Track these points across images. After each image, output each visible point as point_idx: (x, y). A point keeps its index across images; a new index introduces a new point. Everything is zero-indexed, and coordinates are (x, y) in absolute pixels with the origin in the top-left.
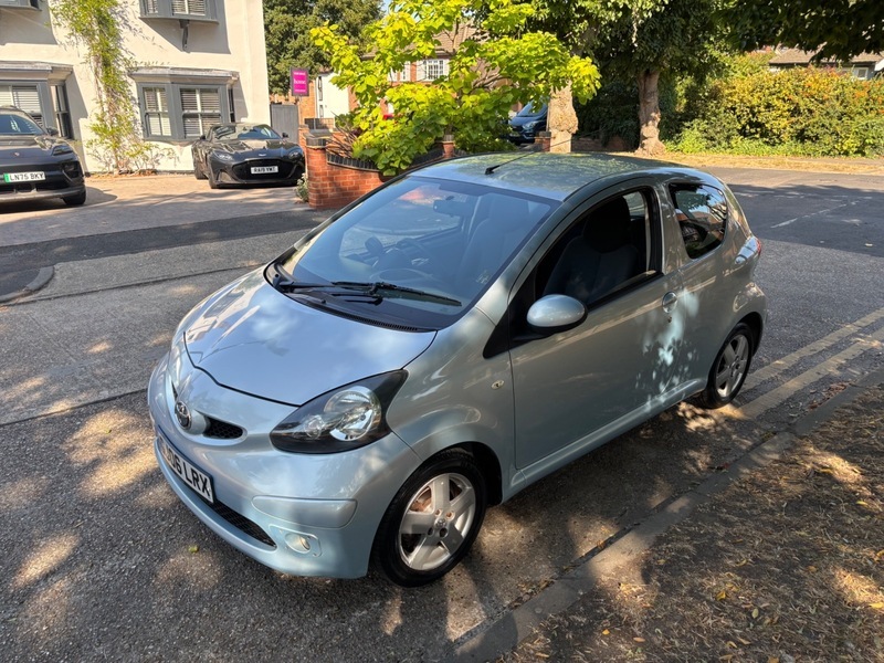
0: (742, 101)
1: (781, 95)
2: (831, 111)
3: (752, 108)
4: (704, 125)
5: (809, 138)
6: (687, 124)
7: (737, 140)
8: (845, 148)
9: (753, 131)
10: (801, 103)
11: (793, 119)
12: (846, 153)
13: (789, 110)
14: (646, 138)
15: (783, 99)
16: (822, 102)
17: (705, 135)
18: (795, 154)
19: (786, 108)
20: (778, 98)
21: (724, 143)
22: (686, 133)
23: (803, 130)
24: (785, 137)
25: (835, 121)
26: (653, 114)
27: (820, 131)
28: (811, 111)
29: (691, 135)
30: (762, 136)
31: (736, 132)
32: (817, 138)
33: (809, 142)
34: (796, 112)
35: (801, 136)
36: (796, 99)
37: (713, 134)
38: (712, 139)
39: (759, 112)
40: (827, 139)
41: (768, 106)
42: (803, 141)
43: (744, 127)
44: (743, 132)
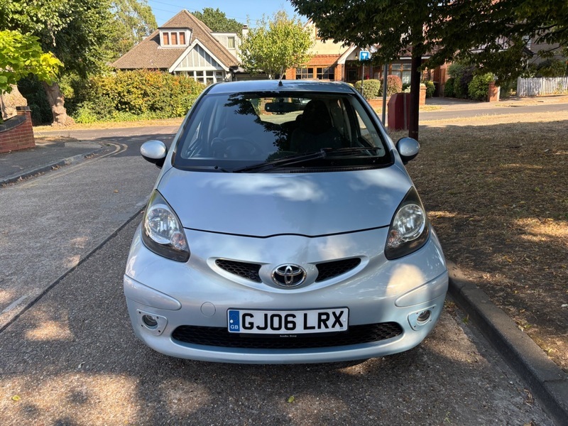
0: (111, 89)
1: (134, 85)
2: (165, 93)
3: (119, 93)
4: (91, 105)
5: (157, 108)
6: (80, 105)
7: (115, 113)
8: (178, 113)
9: (124, 107)
10: (148, 90)
11: (145, 99)
12: (180, 115)
13: (141, 94)
14: (58, 115)
15: (136, 87)
16: (158, 88)
17: (93, 111)
18: (153, 118)
19: (139, 93)
20: (133, 87)
21: (108, 116)
22: (81, 110)
23: (153, 105)
24: (144, 109)
25: (169, 99)
26: (59, 98)
27: (162, 104)
28: (154, 94)
29: (85, 111)
30: (130, 109)
31: (113, 108)
32: (162, 109)
33: (158, 111)
34: (145, 94)
35: (153, 108)
36: (144, 87)
37: (100, 111)
38: (99, 113)
39: (124, 96)
40: (168, 109)
41: (129, 92)
42: (155, 111)
43: (117, 105)
44: (117, 108)
